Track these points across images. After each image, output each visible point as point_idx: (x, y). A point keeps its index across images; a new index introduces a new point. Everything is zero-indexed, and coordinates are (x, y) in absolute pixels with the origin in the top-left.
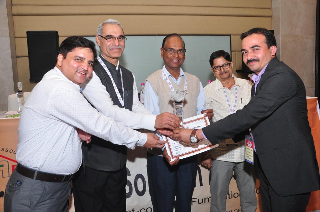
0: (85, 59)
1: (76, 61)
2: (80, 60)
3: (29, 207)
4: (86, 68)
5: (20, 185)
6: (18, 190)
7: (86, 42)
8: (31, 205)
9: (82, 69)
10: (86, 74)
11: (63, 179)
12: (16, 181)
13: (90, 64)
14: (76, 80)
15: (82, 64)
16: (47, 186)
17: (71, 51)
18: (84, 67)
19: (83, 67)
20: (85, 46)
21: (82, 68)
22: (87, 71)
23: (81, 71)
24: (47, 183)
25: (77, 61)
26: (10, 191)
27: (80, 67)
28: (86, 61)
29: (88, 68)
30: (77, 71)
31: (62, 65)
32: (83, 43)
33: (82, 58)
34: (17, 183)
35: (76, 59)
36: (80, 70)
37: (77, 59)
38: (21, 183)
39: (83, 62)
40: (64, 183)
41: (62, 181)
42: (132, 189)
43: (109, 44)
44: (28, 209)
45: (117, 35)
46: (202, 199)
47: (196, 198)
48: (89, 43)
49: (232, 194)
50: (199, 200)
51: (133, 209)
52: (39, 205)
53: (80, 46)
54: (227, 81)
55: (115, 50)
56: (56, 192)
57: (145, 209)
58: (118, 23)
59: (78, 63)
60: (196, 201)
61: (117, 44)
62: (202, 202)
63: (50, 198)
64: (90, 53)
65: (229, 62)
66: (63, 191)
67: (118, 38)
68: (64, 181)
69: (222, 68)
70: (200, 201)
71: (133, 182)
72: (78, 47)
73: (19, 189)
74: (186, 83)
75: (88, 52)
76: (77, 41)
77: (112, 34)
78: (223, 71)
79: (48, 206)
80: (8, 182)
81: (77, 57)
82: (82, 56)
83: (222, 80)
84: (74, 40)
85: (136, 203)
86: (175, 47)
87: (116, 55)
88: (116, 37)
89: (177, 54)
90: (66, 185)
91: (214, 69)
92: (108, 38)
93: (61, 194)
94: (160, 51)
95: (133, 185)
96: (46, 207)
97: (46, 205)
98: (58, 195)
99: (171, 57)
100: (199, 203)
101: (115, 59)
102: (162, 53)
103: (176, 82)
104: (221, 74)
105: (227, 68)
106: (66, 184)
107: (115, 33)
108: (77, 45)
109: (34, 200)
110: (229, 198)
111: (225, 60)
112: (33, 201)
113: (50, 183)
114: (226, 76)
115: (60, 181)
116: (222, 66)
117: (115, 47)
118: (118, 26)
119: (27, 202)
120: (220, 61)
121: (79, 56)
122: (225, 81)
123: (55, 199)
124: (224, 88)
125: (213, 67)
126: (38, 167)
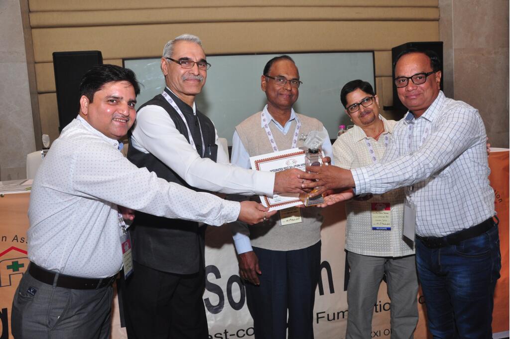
0: (122, 98)
1: (109, 104)
2: (115, 101)
3: (47, 326)
4: (125, 113)
5: (33, 294)
6: (30, 302)
7: (120, 72)
8: (49, 323)
9: (119, 114)
10: (127, 121)
11: (99, 285)
12: (28, 288)
13: (130, 105)
14: (113, 133)
15: (118, 107)
16: (74, 296)
17: (100, 90)
18: (123, 111)
19: (121, 112)
20: (120, 79)
21: (121, 114)
22: (128, 116)
23: (119, 119)
24: (73, 290)
25: (111, 103)
26: (19, 303)
27: (116, 112)
28: (124, 103)
29: (129, 112)
30: (113, 119)
31: (88, 113)
32: (116, 74)
33: (117, 98)
34: (29, 291)
35: (109, 101)
36: (117, 117)
37: (111, 101)
38: (35, 292)
39: (120, 103)
40: (101, 289)
41: (98, 287)
42: (224, 300)
43: (182, 71)
44: (46, 329)
45: (197, 58)
46: (334, 314)
47: (324, 312)
48: (125, 72)
49: (380, 305)
50: (328, 315)
51: (226, 330)
52: (62, 322)
53: (112, 80)
54: (372, 126)
55: (191, 82)
56: (87, 304)
57: (244, 331)
58: (198, 41)
59: (112, 106)
60: (324, 317)
61: (196, 73)
62: (334, 319)
63: (78, 313)
64: (128, 89)
65: (371, 96)
66: (98, 301)
67: (198, 64)
68: (100, 287)
69: (361, 106)
70: (331, 317)
71: (224, 289)
72: (108, 82)
73: (32, 300)
74: (297, 131)
75: (126, 87)
76: (106, 73)
77: (189, 57)
78: (363, 110)
79: (74, 326)
80: (17, 289)
81: (110, 97)
82: (117, 94)
83: (365, 125)
84: (101, 72)
85: (229, 322)
86: (287, 74)
87: (193, 90)
88: (195, 61)
89: (289, 85)
90: (103, 293)
91: (349, 109)
92: (182, 62)
93: (94, 307)
94: (260, 81)
95: (225, 294)
96: (72, 326)
97: (72, 324)
98: (90, 308)
99: (280, 89)
100: (328, 320)
101: (191, 97)
102: (264, 83)
103: (282, 131)
104: (362, 115)
105: (370, 105)
106: (104, 291)
107: (194, 55)
108: (107, 79)
109: (54, 316)
110: (376, 311)
111: (365, 93)
112: (53, 318)
113: (78, 290)
114: (369, 117)
115: (94, 288)
116: (361, 104)
117: (192, 77)
118: (198, 45)
119: (44, 319)
120: (357, 96)
121: (113, 95)
122: (370, 127)
123: (86, 314)
124: (368, 138)
125: (347, 106)
126: (59, 268)
